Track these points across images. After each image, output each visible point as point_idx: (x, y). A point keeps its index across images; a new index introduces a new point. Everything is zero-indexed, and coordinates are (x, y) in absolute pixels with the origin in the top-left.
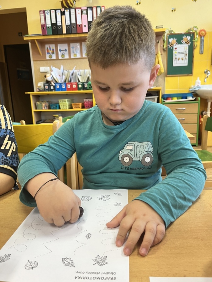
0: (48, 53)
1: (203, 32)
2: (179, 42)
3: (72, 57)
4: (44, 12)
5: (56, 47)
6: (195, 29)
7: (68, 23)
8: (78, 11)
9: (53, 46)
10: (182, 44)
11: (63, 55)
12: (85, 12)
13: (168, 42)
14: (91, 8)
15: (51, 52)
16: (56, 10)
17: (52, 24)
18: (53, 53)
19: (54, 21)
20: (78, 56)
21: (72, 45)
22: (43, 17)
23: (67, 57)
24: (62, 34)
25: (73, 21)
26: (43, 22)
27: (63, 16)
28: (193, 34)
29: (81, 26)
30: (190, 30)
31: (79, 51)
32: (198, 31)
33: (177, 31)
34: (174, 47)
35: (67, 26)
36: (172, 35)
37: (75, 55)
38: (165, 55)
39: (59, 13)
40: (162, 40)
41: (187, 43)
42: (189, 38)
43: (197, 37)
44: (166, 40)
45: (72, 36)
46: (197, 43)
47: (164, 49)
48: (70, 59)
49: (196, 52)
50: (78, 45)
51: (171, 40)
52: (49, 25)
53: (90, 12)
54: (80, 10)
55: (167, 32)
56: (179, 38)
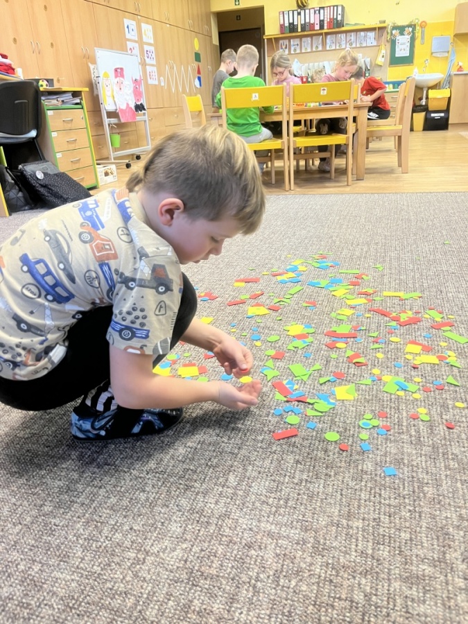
0: (282, 48)
1: (423, 24)
2: (402, 34)
3: (303, 51)
4: (283, 13)
5: (290, 42)
6: (417, 21)
7: (303, 22)
8: (312, 11)
9: (286, 42)
10: (404, 35)
11: (295, 50)
12: (317, 12)
13: (392, 34)
14: (323, 8)
15: (284, 47)
16: (293, 11)
17: (290, 24)
18: (286, 48)
19: (291, 21)
20: (309, 50)
21: (303, 39)
22: (282, 18)
23: (298, 51)
24: (297, 32)
25: (307, 20)
26: (282, 22)
27: (299, 16)
28: (415, 25)
29: (313, 24)
30: (412, 22)
31: (310, 45)
32: (419, 23)
33: (400, 23)
34: (397, 38)
35: (301, 25)
36: (395, 28)
37: (306, 49)
38: (388, 46)
39: (296, 13)
40: (386, 32)
41: (409, 34)
42: (411, 29)
43: (418, 28)
44: (389, 31)
45: (306, 33)
46: (418, 34)
47: (387, 41)
48: (301, 53)
49: (417, 43)
50: (309, 39)
51: (394, 32)
52: (287, 24)
53: (322, 11)
54: (313, 10)
55: (391, 25)
56: (401, 29)
